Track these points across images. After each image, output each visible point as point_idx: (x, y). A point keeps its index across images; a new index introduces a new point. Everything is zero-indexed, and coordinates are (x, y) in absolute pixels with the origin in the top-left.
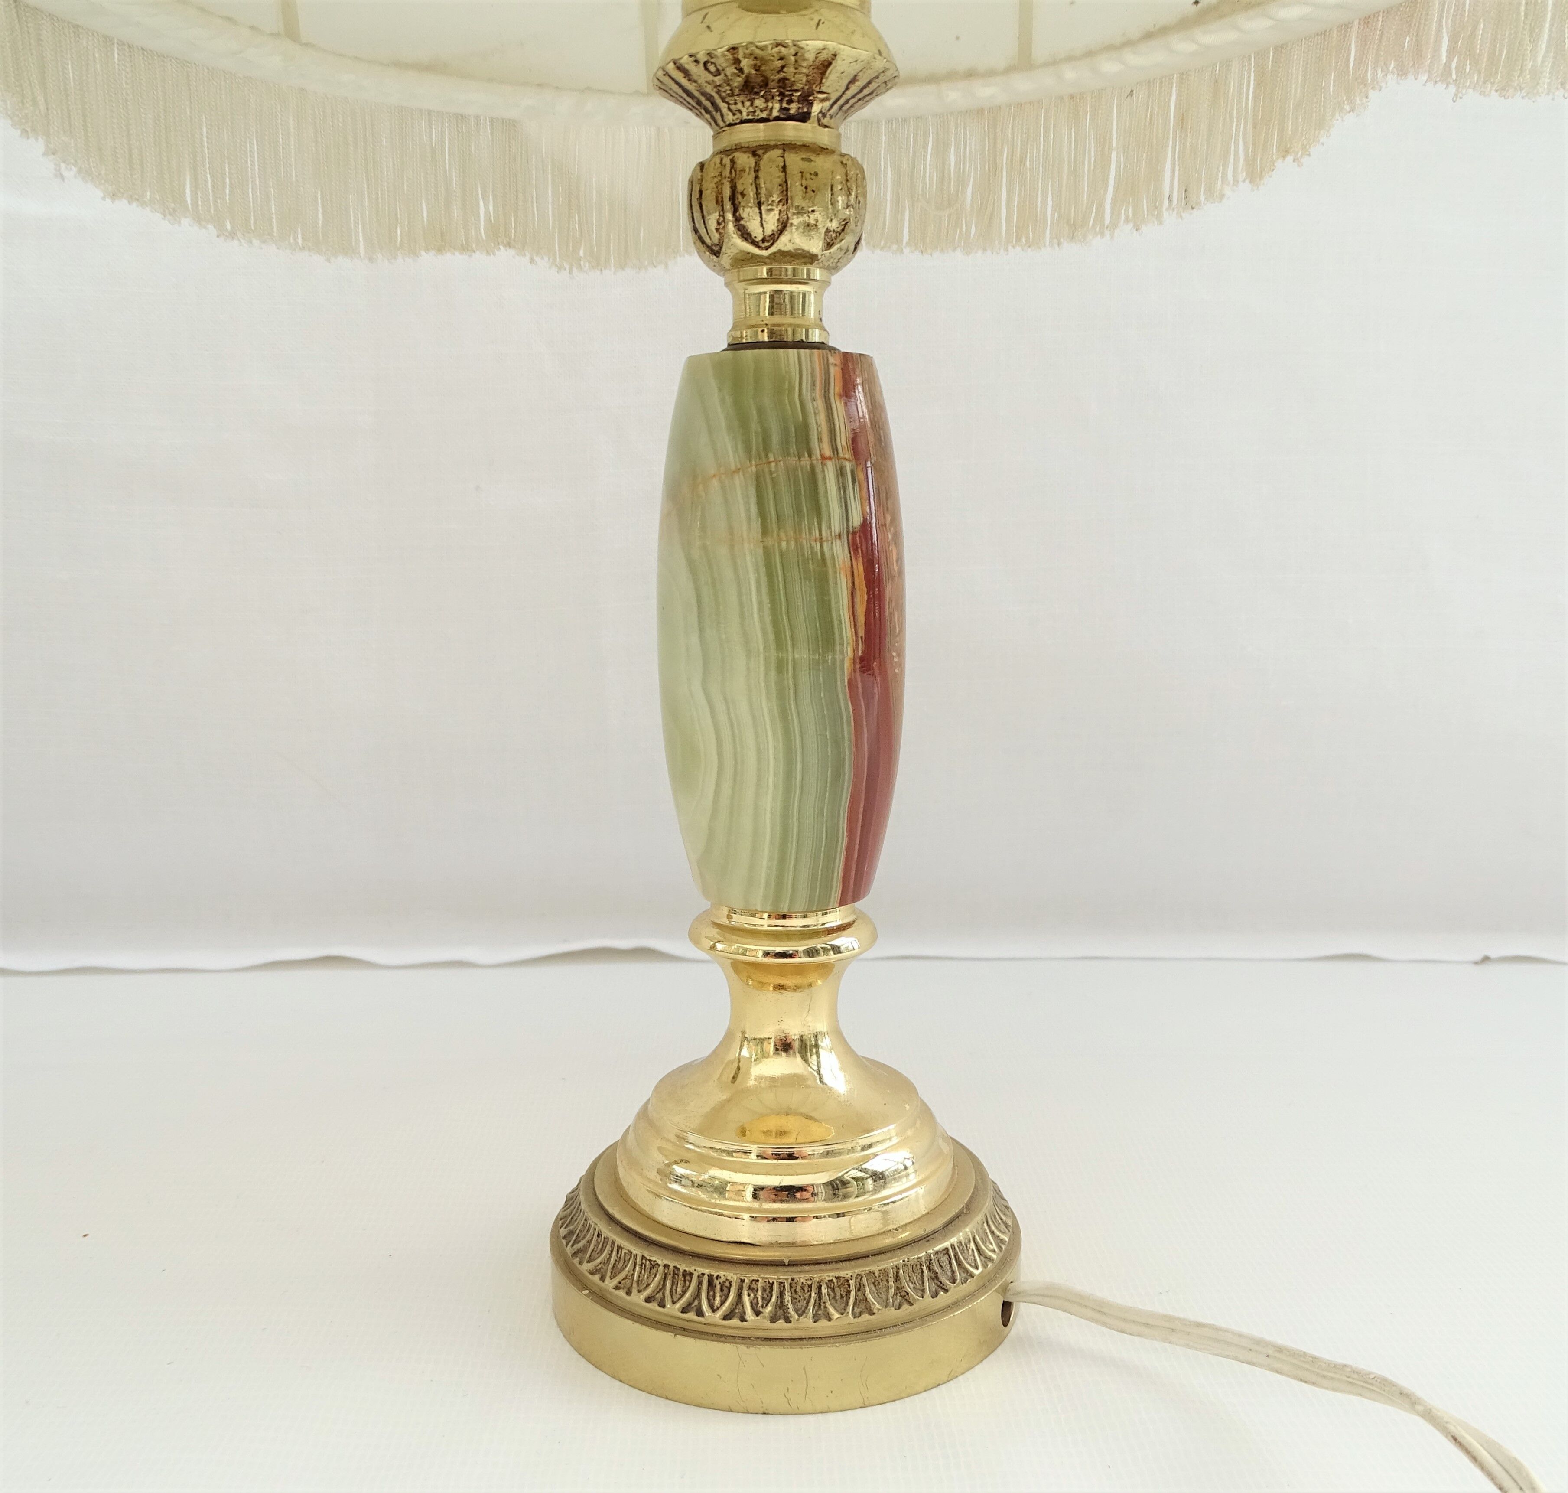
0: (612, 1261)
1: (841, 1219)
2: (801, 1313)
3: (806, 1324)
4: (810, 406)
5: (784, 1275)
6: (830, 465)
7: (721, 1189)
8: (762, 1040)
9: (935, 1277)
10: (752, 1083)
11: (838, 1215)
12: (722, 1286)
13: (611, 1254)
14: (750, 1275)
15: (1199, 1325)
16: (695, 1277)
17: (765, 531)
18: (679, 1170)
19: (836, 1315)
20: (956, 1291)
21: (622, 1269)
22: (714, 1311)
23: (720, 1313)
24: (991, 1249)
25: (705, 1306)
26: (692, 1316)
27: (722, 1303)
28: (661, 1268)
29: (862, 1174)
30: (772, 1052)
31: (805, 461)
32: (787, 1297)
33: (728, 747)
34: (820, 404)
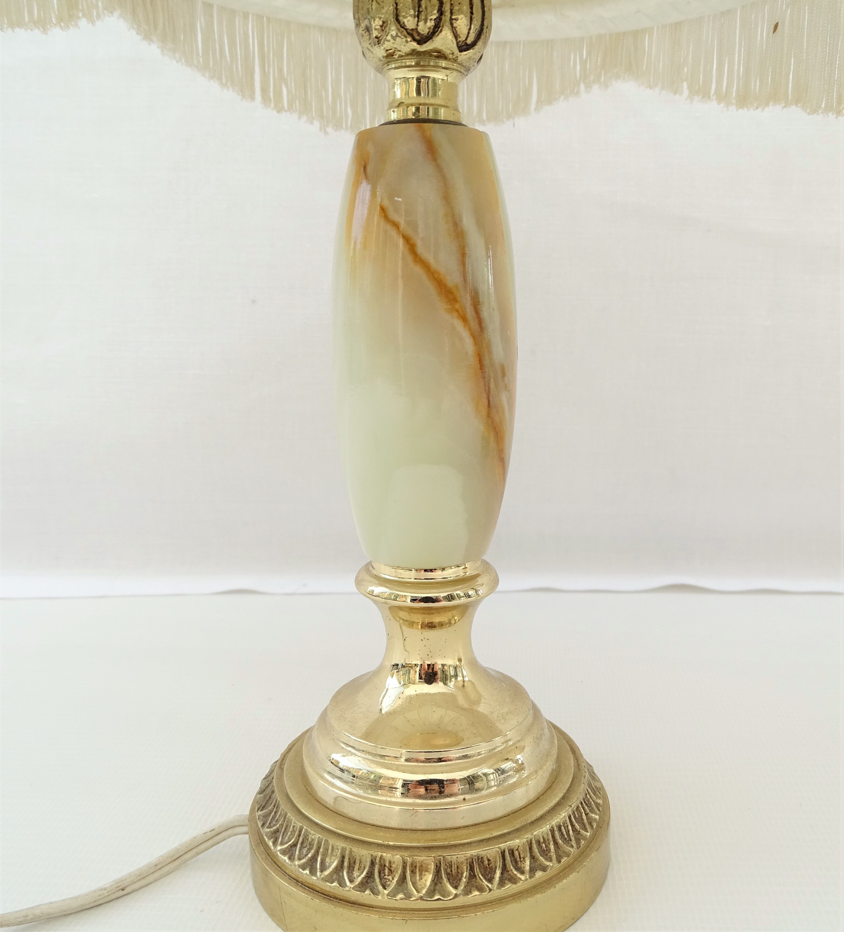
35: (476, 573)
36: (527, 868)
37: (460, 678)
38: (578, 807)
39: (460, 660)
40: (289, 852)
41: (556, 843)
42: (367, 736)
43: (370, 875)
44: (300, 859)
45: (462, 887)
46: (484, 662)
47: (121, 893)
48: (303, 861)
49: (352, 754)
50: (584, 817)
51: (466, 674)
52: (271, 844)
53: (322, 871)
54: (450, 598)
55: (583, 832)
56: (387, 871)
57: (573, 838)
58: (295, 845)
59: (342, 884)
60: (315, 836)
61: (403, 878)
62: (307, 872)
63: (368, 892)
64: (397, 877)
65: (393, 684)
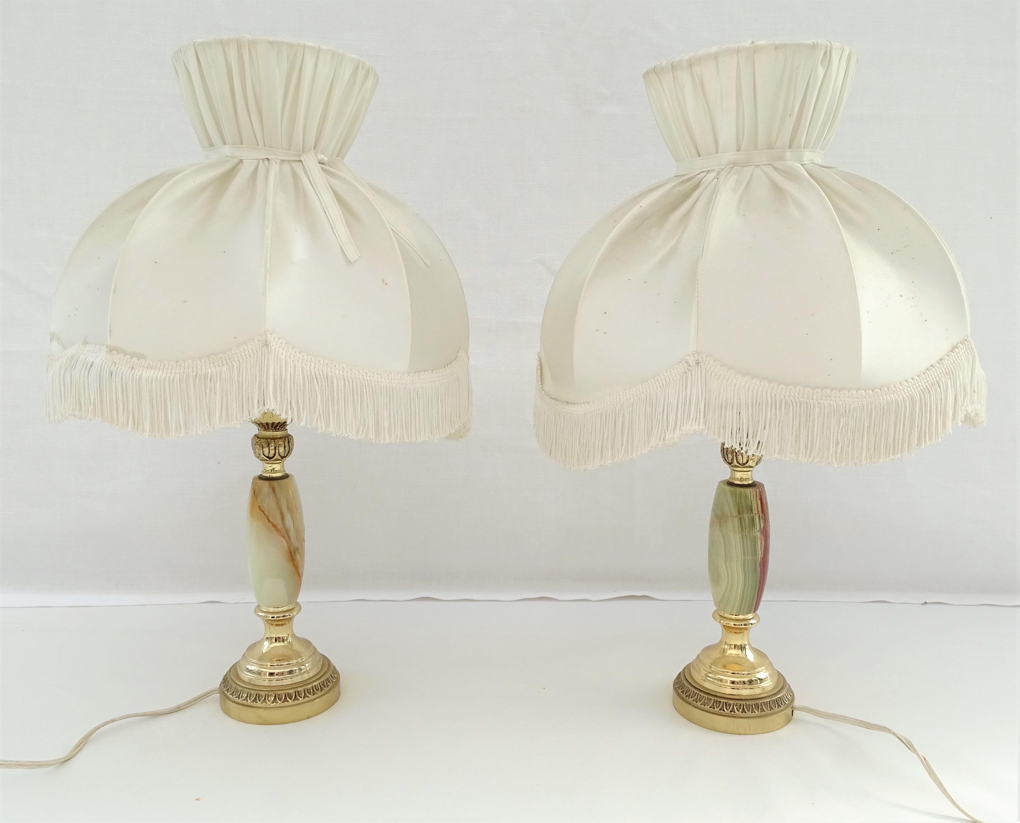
0: (698, 698)
1: (752, 690)
2: (749, 711)
3: (749, 714)
4: (753, 502)
5: (744, 703)
6: (757, 515)
7: (721, 680)
8: (730, 645)
9: (778, 703)
10: (728, 654)
11: (751, 689)
12: (729, 704)
13: (698, 696)
14: (736, 702)
15: (841, 716)
16: (722, 703)
17: (742, 530)
18: (710, 675)
19: (756, 712)
20: (783, 707)
21: (702, 700)
22: (727, 710)
23: (729, 711)
24: (789, 697)
25: (725, 709)
26: (722, 711)
27: (729, 708)
28: (713, 700)
29: (757, 679)
30: (733, 648)
31: (752, 515)
32: (745, 707)
33: (730, 577)
34: (755, 502)
35: (294, 607)
36: (303, 696)
37: (288, 640)
38: (323, 681)
39: (288, 635)
40: (232, 694)
41: (313, 690)
42: (259, 660)
43: (256, 698)
44: (235, 695)
45: (282, 701)
46: (298, 635)
47: (179, 709)
48: (236, 696)
49: (254, 666)
50: (325, 684)
51: (290, 639)
52: (226, 692)
53: (242, 698)
54: (284, 616)
55: (324, 688)
56: (261, 697)
57: (320, 689)
58: (234, 692)
59: (247, 701)
60: (240, 689)
61: (265, 699)
62: (237, 699)
63: (254, 703)
64: (263, 699)
65: (266, 643)
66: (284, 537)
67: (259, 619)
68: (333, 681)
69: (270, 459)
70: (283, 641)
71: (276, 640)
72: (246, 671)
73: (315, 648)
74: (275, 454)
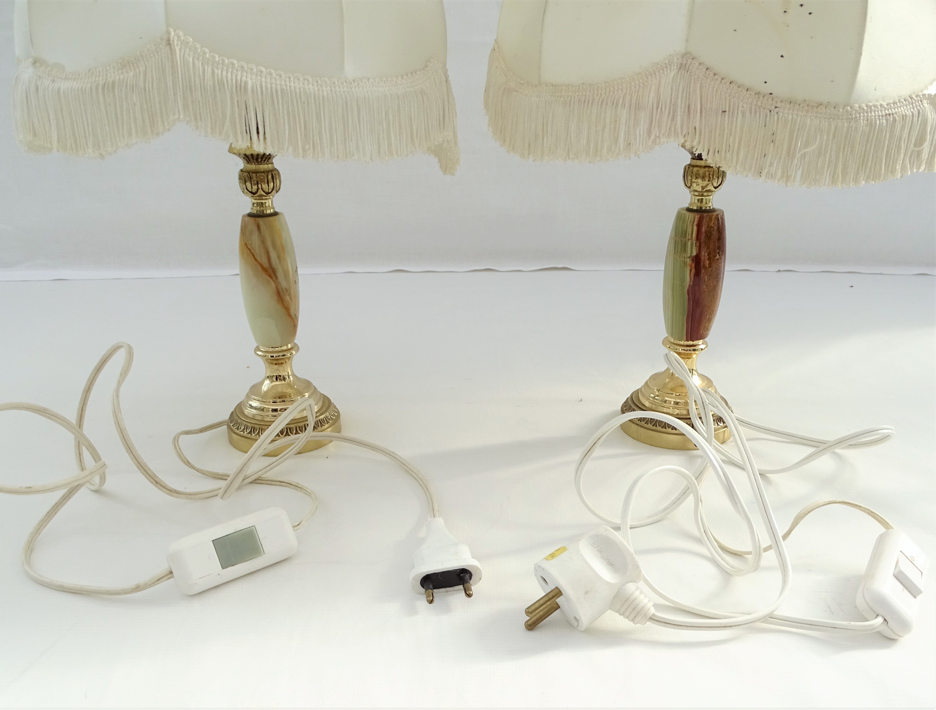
34: (691, 227)
35: (292, 347)
37: (289, 379)
38: (324, 418)
39: (288, 373)
42: (262, 397)
46: (298, 374)
49: (257, 402)
51: (291, 378)
52: (232, 427)
54: (283, 355)
56: (255, 430)
59: (244, 432)
64: (258, 431)
65: (267, 382)
66: (271, 277)
67: (259, 358)
68: (333, 419)
69: (253, 195)
70: (284, 379)
71: (277, 379)
72: (249, 407)
73: (315, 387)
74: (258, 189)
